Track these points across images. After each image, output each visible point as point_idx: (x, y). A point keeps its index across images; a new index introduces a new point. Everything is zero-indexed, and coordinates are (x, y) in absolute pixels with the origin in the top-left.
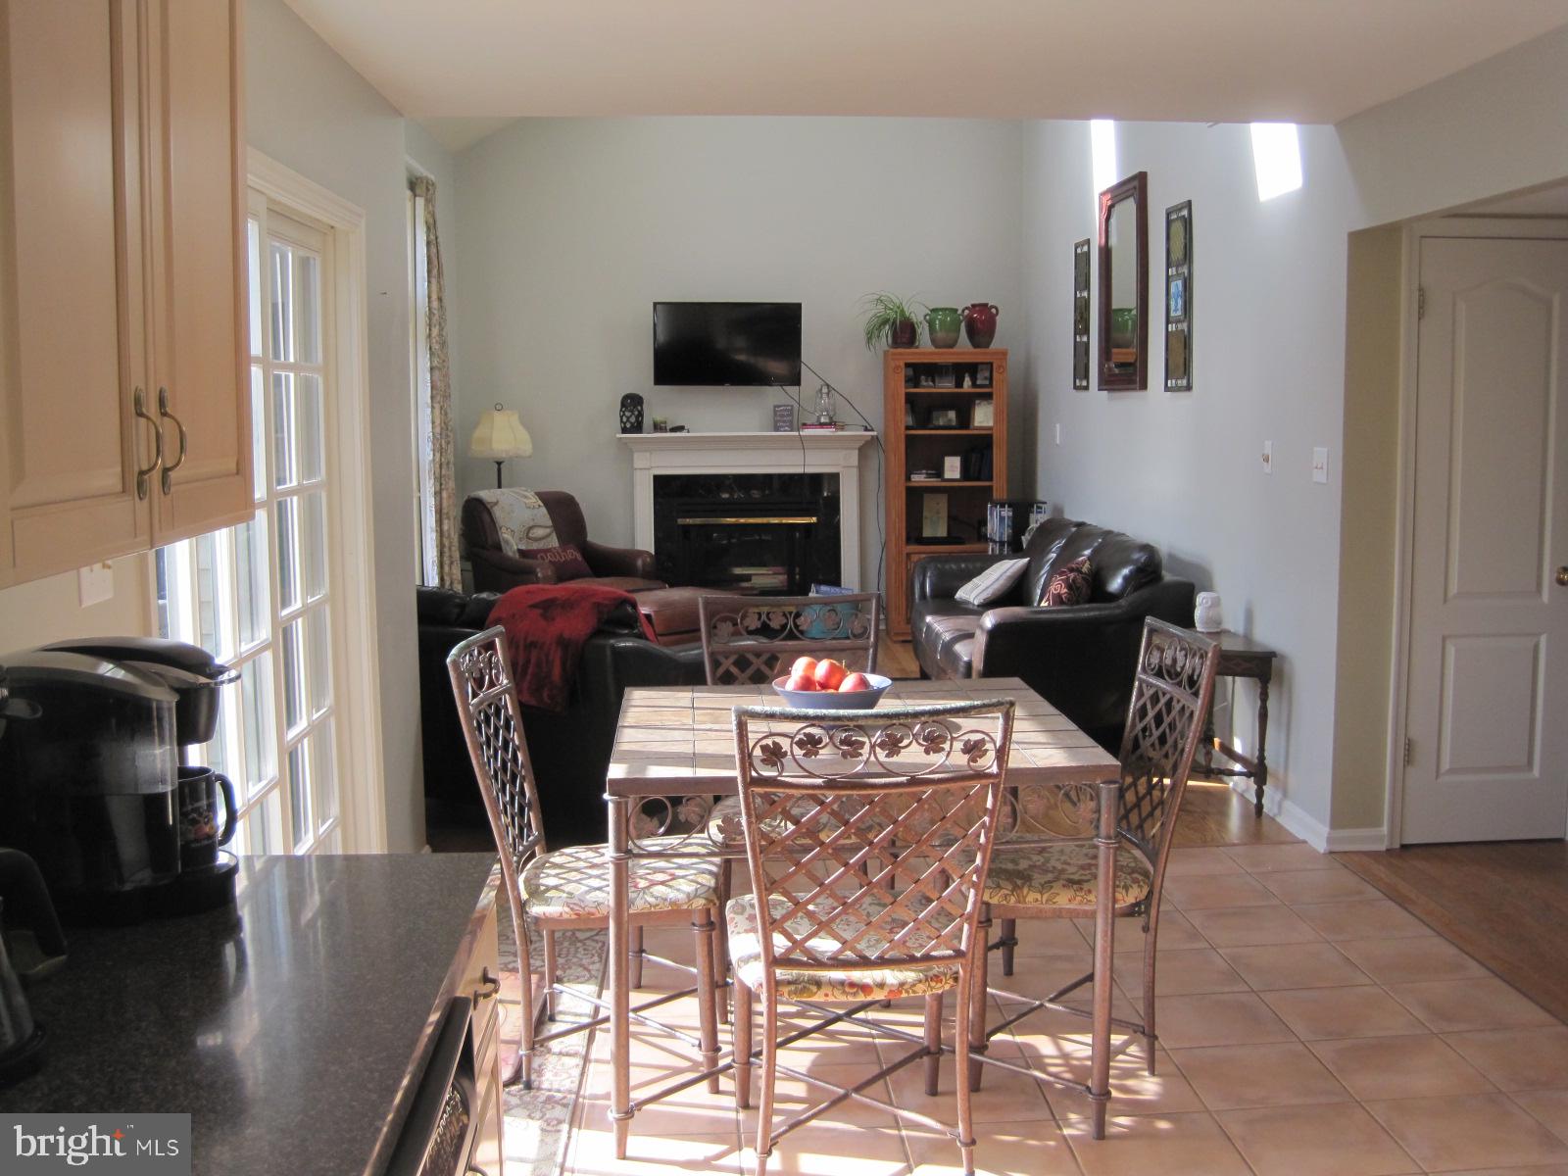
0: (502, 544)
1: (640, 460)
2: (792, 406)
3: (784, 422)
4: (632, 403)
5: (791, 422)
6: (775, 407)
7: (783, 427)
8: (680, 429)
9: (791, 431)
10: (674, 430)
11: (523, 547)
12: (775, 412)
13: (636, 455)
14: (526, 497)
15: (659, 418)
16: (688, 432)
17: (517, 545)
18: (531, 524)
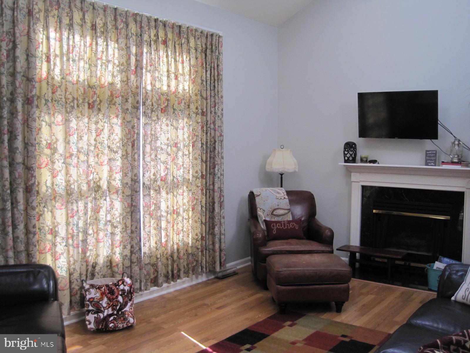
0: (258, 217)
1: (354, 177)
2: (436, 151)
3: (431, 160)
4: (350, 146)
5: (435, 160)
6: (427, 151)
7: (431, 163)
8: (374, 162)
9: (435, 165)
10: (371, 162)
11: (268, 219)
12: (426, 154)
13: (352, 174)
14: (279, 193)
15: (364, 155)
16: (378, 164)
17: (265, 217)
18: (277, 207)
